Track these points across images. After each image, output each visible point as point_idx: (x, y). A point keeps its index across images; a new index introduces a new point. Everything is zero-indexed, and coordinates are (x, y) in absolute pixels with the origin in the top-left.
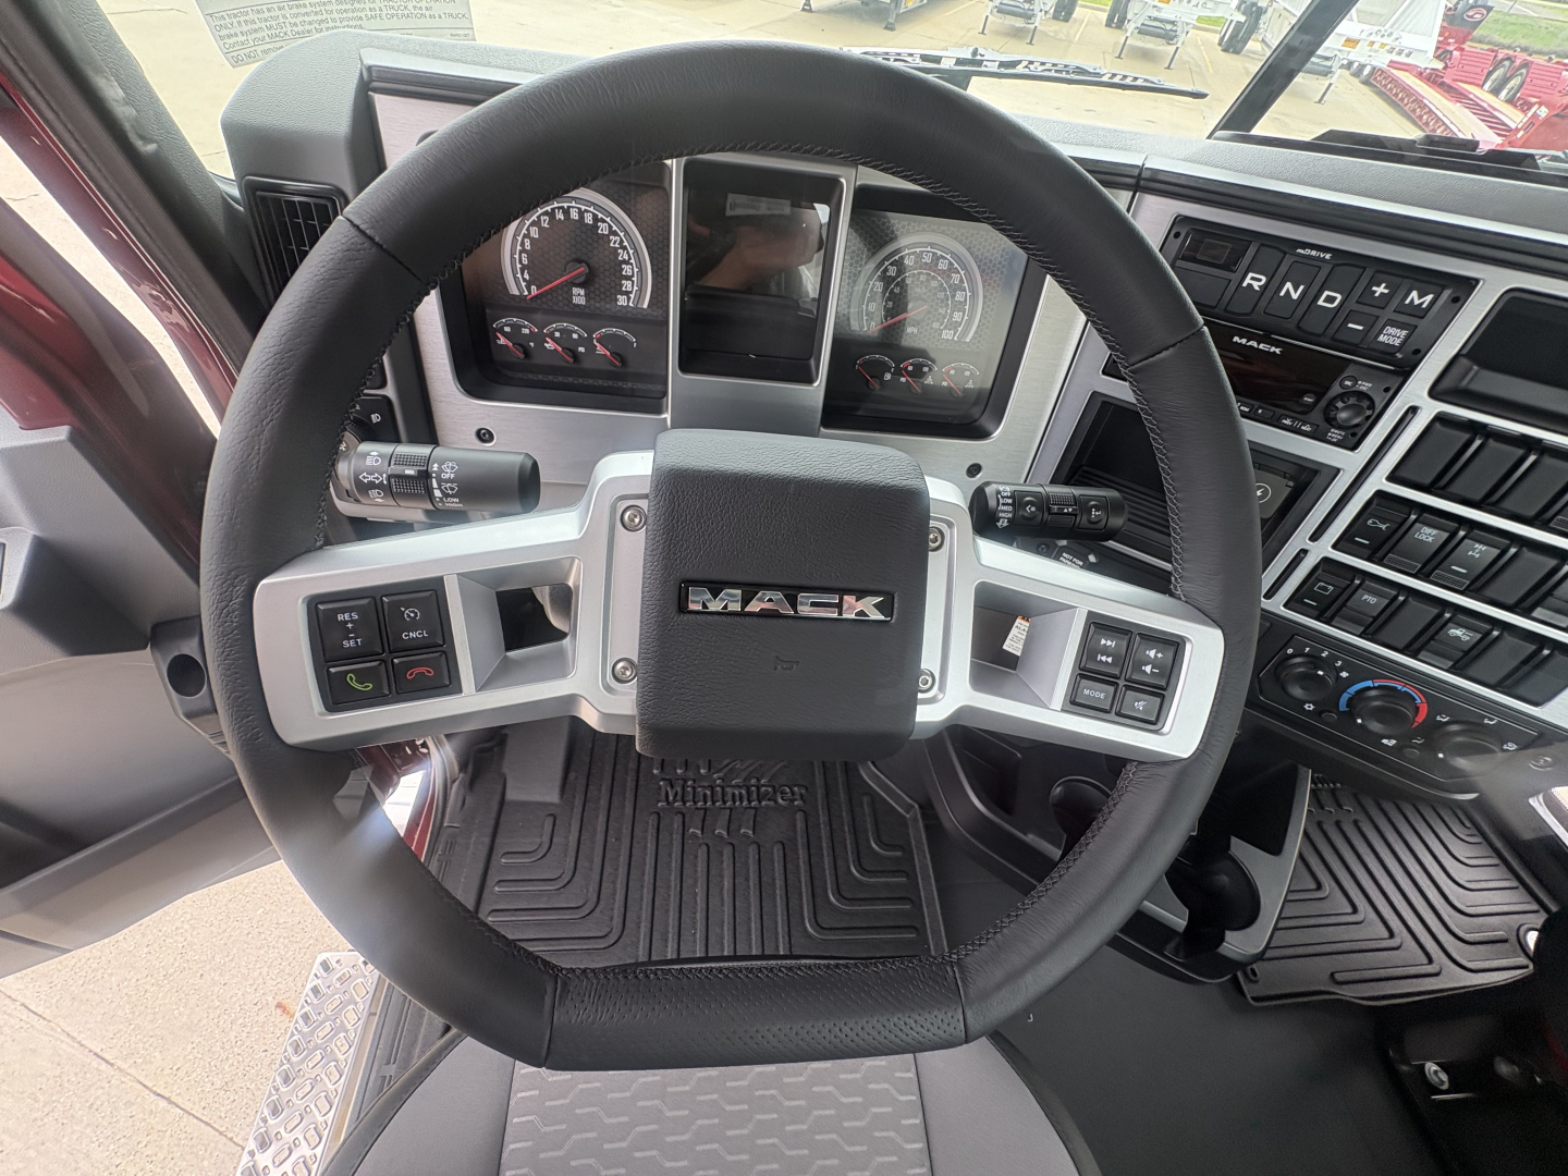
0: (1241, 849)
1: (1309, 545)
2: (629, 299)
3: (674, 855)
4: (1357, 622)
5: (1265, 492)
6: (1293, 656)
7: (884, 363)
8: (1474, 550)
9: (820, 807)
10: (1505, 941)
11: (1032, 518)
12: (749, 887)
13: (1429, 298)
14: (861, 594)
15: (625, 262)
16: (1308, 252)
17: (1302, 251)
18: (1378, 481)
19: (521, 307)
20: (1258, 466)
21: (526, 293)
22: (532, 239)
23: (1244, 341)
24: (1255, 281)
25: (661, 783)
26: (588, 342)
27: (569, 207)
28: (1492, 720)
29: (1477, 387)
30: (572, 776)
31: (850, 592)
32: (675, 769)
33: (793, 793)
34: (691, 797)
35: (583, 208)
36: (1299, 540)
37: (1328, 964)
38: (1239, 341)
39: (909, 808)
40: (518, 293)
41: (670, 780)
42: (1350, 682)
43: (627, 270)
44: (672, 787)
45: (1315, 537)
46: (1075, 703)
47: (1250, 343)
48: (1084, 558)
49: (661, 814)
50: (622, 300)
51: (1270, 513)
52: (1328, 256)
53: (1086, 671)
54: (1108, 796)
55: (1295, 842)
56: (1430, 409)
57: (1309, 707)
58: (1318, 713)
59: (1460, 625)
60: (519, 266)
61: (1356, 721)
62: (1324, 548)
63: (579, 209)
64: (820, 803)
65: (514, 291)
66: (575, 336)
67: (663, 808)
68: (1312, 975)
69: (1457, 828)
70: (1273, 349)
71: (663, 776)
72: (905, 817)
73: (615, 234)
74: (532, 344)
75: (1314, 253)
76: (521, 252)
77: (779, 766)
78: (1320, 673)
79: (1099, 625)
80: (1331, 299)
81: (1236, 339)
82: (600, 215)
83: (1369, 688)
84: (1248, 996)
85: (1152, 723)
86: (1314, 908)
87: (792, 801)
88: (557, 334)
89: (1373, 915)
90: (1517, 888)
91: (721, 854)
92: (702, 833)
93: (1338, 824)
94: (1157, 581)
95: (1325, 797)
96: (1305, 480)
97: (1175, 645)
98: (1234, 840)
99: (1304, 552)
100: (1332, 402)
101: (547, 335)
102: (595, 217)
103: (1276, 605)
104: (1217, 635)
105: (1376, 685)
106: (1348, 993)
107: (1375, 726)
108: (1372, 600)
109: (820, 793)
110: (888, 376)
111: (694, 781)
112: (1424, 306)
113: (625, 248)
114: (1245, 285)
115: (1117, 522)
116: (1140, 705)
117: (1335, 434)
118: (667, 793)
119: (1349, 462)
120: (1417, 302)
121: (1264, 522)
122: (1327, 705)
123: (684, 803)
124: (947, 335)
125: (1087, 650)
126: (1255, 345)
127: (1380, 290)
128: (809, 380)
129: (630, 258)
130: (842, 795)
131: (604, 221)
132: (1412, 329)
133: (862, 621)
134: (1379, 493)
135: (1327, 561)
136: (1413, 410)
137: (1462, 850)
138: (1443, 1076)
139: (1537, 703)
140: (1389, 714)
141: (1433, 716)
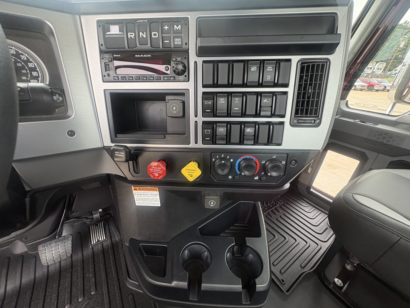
0: (251, 241)
1: (196, 119)
4: (223, 140)
6: (215, 161)
8: (236, 101)
10: (327, 229)
13: (180, 26)
16: (140, 21)
17: (139, 21)
18: (201, 90)
23: (139, 56)
24: (131, 35)
28: (274, 156)
36: (192, 119)
37: (298, 262)
38: (137, 56)
42: (234, 162)
45: (196, 116)
47: (141, 56)
51: (181, 114)
52: (146, 21)
56: (200, 60)
57: (229, 177)
58: (233, 177)
59: (248, 127)
61: (242, 174)
62: (201, 119)
68: (296, 270)
69: (303, 204)
70: (148, 56)
75: (142, 21)
78: (223, 162)
80: (155, 35)
81: (136, 56)
83: (240, 162)
84: (285, 291)
89: (300, 239)
90: (321, 213)
93: (281, 217)
98: (247, 238)
99: (196, 122)
103: (200, 145)
105: (241, 159)
106: (307, 269)
107: (250, 174)
108: (222, 130)
112: (180, 29)
114: (129, 37)
117: (181, 78)
119: (189, 85)
120: (177, 28)
126: (143, 56)
127: (166, 28)
132: (181, 37)
134: (204, 93)
135: (204, 122)
136: (196, 62)
137: (307, 209)
138: (340, 281)
139: (280, 145)
140: (249, 166)
141: (260, 163)
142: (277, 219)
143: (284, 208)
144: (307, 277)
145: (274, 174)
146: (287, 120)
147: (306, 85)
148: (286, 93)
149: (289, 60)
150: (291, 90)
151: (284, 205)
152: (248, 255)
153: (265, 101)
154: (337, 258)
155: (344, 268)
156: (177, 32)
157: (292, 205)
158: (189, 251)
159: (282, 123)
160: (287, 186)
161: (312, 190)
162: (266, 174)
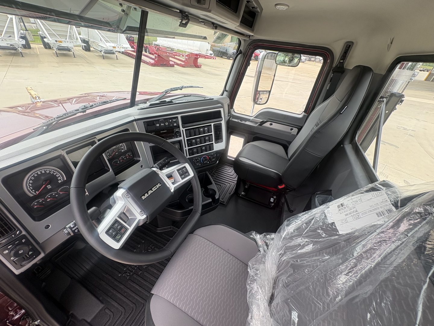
0: (209, 187)
1: (186, 148)
2: (61, 180)
3: (141, 280)
4: (196, 153)
5: (177, 146)
6: (194, 161)
7: (117, 161)
8: (198, 140)
9: (158, 244)
11: (161, 166)
12: (159, 267)
14: (157, 184)
15: (56, 175)
17: (160, 120)
18: (186, 139)
19: (36, 197)
20: (173, 144)
21: (35, 194)
22: (31, 183)
24: (158, 125)
25: (124, 275)
26: (57, 194)
27: (37, 173)
28: (212, 154)
29: (186, 126)
30: (101, 298)
31: (156, 185)
32: (123, 270)
33: (150, 247)
34: (133, 270)
35: (41, 171)
36: (184, 149)
37: (228, 193)
39: (170, 228)
40: (33, 195)
41: (125, 273)
42: (201, 159)
43: (57, 176)
44: (127, 273)
45: (185, 147)
46: (182, 179)
47: (163, 132)
48: (166, 167)
49: (130, 279)
50: (60, 182)
51: (179, 148)
52: (163, 120)
53: (181, 175)
54: (193, 195)
55: (213, 182)
56: (184, 129)
57: (200, 165)
58: (201, 165)
59: (203, 147)
60: (30, 190)
61: (204, 163)
62: (187, 148)
63: (40, 172)
64: (156, 243)
65: (31, 195)
66: (54, 194)
67: (129, 278)
68: (228, 195)
69: (226, 167)
70: (165, 131)
71: (122, 274)
72: (171, 230)
73: (51, 171)
74: (44, 202)
76: (29, 187)
77: (143, 247)
78: (198, 161)
79: (178, 170)
80: (167, 124)
81: (161, 132)
82: (46, 170)
84: (225, 204)
85: (189, 175)
86: (222, 188)
87: (152, 248)
88: (49, 197)
89: (227, 183)
91: (149, 269)
92: (141, 271)
93: (216, 177)
94: (178, 163)
95: (213, 175)
96: (180, 142)
97: (185, 167)
98: (208, 186)
99: (186, 149)
100: (175, 134)
101: (46, 198)
102: (44, 171)
103: (188, 157)
104: (187, 163)
105: (203, 158)
106: (232, 193)
107: (206, 162)
108: (195, 150)
109: (155, 242)
110: (118, 162)
111: (130, 267)
113: (55, 172)
115: (169, 160)
116: (187, 174)
117: (178, 136)
118: (127, 275)
119: (182, 138)
121: (179, 149)
122: (201, 163)
123: (132, 272)
124: (123, 151)
125: (179, 173)
127: (170, 121)
128: (109, 171)
129: (57, 173)
130: (159, 238)
131: (47, 170)
132: (176, 123)
133: (160, 187)
134: (187, 140)
135: (188, 149)
136: (183, 130)
137: (227, 169)
138: (244, 193)
139: (213, 150)
140: (206, 160)
141: (208, 157)
142: (215, 178)
143: (217, 172)
144: (232, 196)
145: (214, 160)
146: (214, 142)
147: (217, 131)
148: (212, 134)
149: (211, 125)
150: (213, 133)
151: (216, 170)
152: (209, 192)
153: (207, 138)
154: (242, 185)
155: (245, 188)
156: (175, 121)
157: (221, 169)
158: (188, 199)
159: (213, 143)
160: (218, 162)
161: (228, 158)
162: (211, 160)
